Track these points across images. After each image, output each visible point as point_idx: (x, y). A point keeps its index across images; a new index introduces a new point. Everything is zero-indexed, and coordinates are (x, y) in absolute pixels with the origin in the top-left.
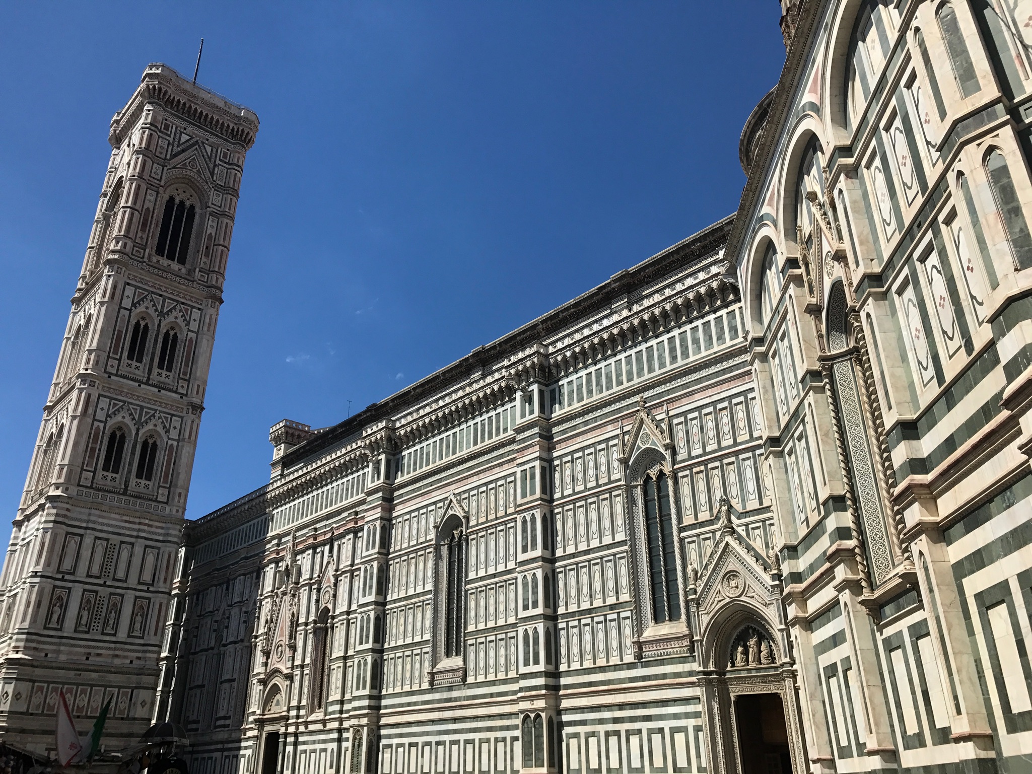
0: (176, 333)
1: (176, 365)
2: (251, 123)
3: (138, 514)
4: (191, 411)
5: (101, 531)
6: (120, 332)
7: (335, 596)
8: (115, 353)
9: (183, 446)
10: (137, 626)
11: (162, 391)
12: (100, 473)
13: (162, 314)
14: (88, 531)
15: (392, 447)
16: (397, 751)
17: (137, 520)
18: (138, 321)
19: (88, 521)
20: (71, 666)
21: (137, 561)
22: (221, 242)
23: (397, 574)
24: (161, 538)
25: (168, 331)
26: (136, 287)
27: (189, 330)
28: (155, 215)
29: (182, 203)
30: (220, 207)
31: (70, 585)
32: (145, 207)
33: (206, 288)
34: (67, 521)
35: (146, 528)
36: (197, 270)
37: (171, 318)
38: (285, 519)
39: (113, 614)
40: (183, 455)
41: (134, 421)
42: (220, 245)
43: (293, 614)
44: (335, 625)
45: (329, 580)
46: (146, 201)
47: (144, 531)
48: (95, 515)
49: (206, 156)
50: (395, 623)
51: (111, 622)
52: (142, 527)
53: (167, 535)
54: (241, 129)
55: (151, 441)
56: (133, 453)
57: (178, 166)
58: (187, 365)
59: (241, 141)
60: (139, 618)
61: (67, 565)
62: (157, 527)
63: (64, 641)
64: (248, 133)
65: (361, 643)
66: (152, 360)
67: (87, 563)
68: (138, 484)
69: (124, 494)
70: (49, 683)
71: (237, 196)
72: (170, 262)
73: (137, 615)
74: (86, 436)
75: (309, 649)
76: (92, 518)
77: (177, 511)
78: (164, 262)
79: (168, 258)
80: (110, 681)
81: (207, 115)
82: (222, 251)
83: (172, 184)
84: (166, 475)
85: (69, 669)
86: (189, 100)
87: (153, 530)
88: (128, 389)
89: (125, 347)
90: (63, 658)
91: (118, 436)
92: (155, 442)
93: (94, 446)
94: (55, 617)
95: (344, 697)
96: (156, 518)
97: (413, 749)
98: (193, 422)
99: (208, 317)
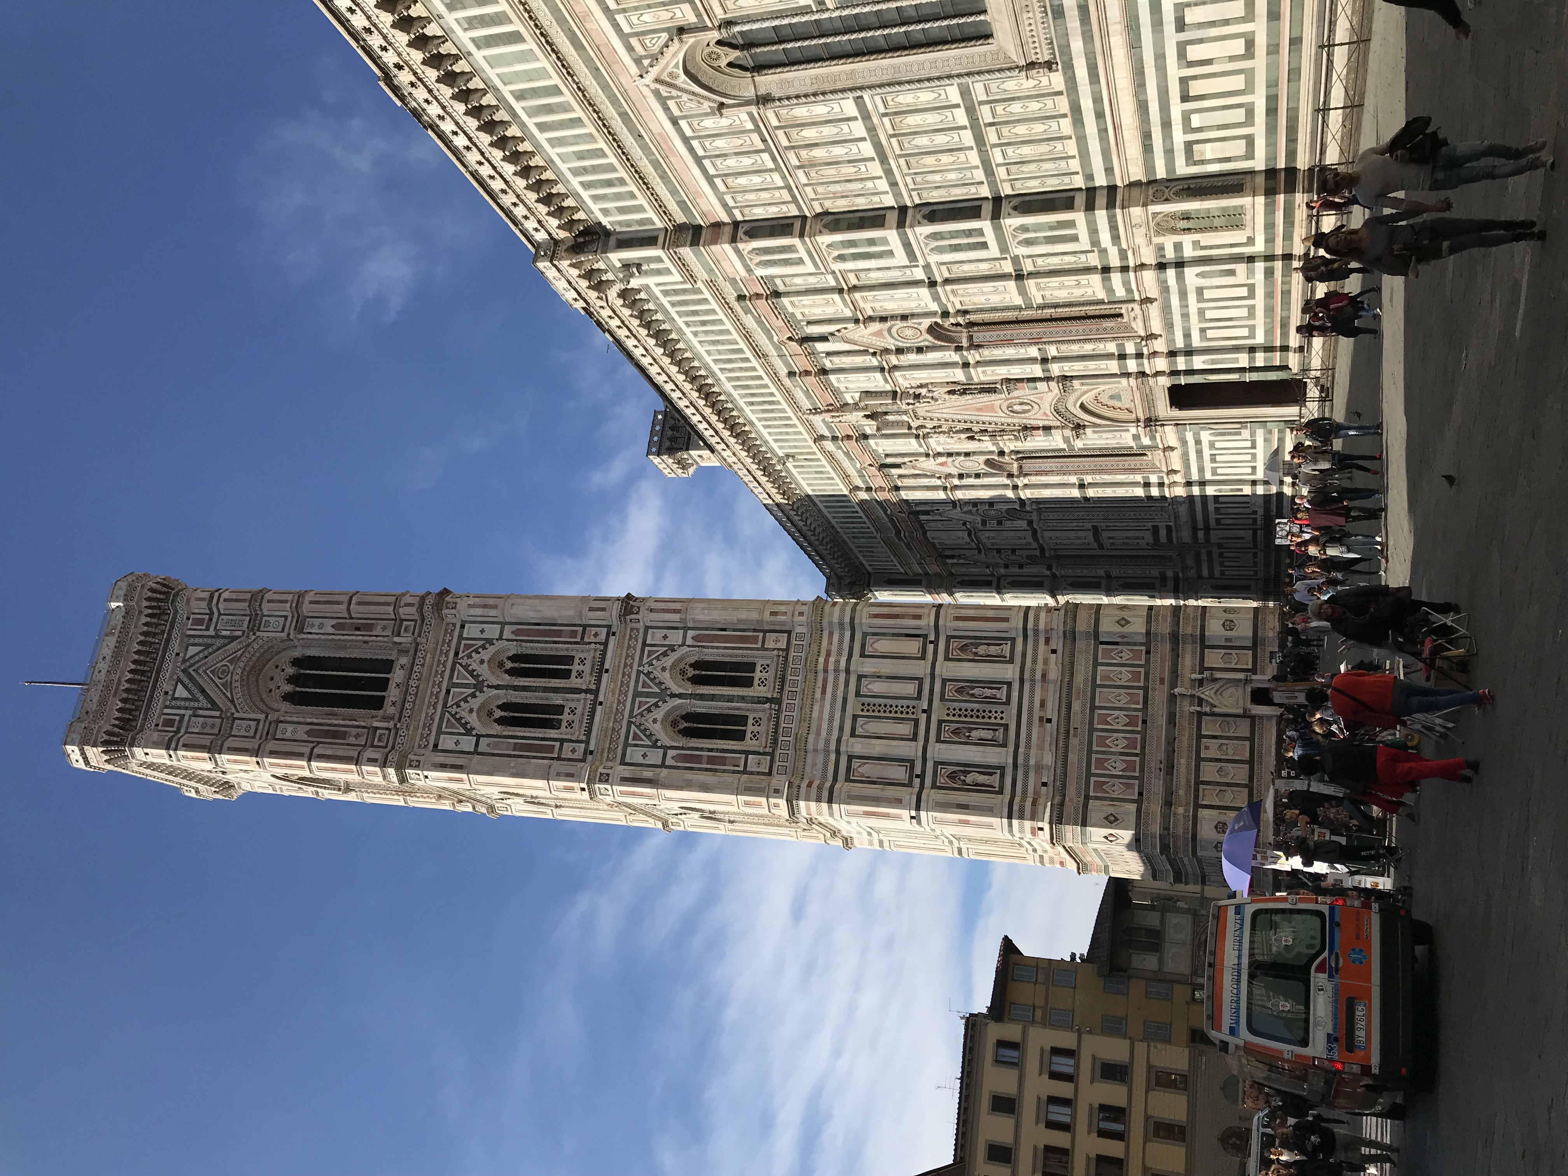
0: (509, 658)
1: (562, 650)
2: (131, 588)
3: (811, 676)
4: (633, 616)
5: (841, 729)
6: (516, 747)
7: (904, 317)
8: (551, 749)
9: (694, 621)
10: (993, 650)
11: (606, 666)
12: (749, 744)
13: (479, 686)
14: (843, 749)
15: (593, 241)
16: (1199, 130)
17: (820, 676)
18: (496, 721)
19: (827, 751)
20: (1061, 744)
21: (887, 667)
22: (344, 607)
23: (837, 188)
24: (848, 634)
25: (507, 672)
26: (439, 732)
27: (500, 638)
28: (315, 721)
29: (291, 680)
30: (286, 617)
31: (930, 765)
32: (306, 737)
33: (426, 621)
34: (828, 785)
35: (832, 659)
36: (396, 639)
37: (484, 671)
38: (787, 433)
39: (976, 691)
40: (708, 618)
41: (660, 704)
42: (348, 609)
43: (950, 392)
44: (959, 307)
45: (879, 334)
46: (297, 737)
47: (837, 662)
48: (816, 741)
49: (206, 653)
50: (937, 177)
51: (988, 692)
52: (831, 667)
53: (841, 624)
54: (145, 603)
55: (691, 672)
56: (713, 697)
57: (229, 695)
58: (559, 633)
59: (167, 599)
60: (982, 650)
61: (899, 773)
62: (830, 643)
63: (1020, 761)
64: (152, 590)
65: (984, 246)
66: (556, 690)
67: (895, 743)
68: (762, 683)
69: (778, 701)
70: (1089, 775)
71: (263, 592)
72: (392, 685)
73: (976, 654)
74: (689, 775)
75: (1010, 352)
76: (821, 746)
77: (801, 614)
78: (393, 694)
79: (384, 688)
80: (1086, 680)
81: (135, 662)
82: (360, 603)
83: (262, 700)
84: (743, 639)
85: (1066, 748)
86: (115, 696)
87: (834, 648)
88: (608, 720)
89: (540, 735)
90: (1048, 759)
91: (686, 725)
92: (691, 665)
93: (705, 760)
94: (982, 779)
95: (1096, 268)
96: (814, 647)
97: (1196, 88)
98: (651, 610)
99: (473, 611)
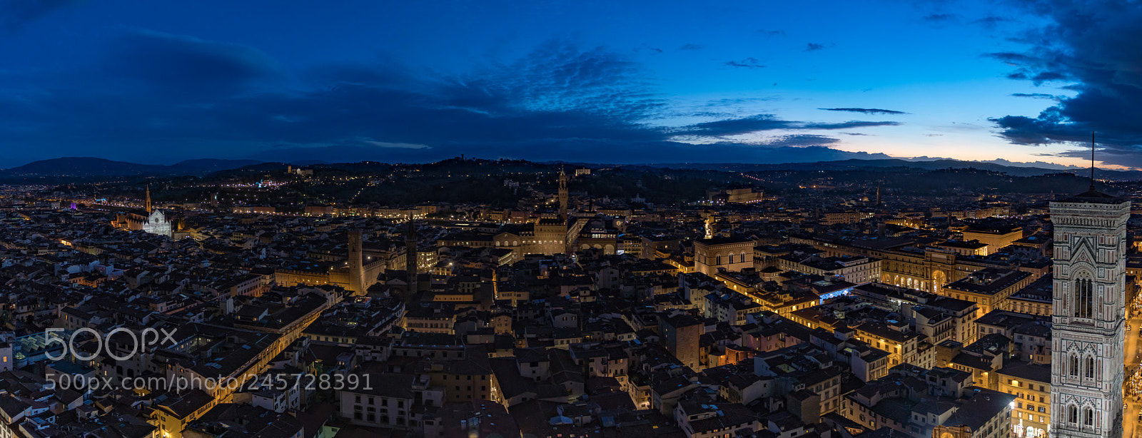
0: (1092, 358)
1: (1094, 374)
4: (1105, 396)
6: (1064, 363)
8: (1063, 374)
9: (1104, 412)
11: (1089, 388)
12: (1068, 423)
13: (1081, 351)
18: (1072, 356)
22: (1107, 303)
25: (1088, 357)
26: (1067, 340)
27: (1097, 357)
30: (1104, 278)
32: (1063, 294)
36: (1097, 320)
40: (1105, 416)
41: (1078, 403)
49: (1090, 247)
55: (1089, 409)
57: (1075, 262)
66: (1082, 374)
72: (1083, 319)
83: (1076, 272)
89: (1068, 370)
99: (1105, 348)
